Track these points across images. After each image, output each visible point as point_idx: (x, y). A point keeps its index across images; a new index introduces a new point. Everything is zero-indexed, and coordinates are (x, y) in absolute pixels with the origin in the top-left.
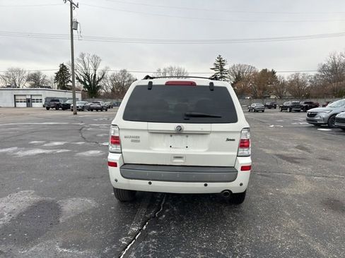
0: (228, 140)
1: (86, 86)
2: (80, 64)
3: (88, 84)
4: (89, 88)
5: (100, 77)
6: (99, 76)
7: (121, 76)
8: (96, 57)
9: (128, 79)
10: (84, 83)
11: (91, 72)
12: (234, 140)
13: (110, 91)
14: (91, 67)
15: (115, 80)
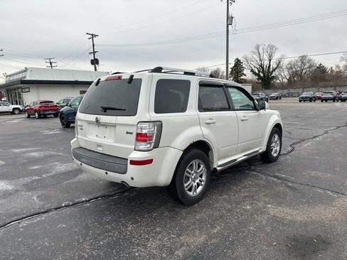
0: (127, 133)
1: (260, 78)
2: (255, 56)
3: (262, 75)
4: (262, 80)
5: (275, 66)
6: (273, 65)
7: (300, 63)
8: (271, 47)
9: (307, 65)
10: (258, 75)
11: (266, 63)
12: (131, 133)
13: (285, 81)
14: (266, 57)
15: (291, 68)
